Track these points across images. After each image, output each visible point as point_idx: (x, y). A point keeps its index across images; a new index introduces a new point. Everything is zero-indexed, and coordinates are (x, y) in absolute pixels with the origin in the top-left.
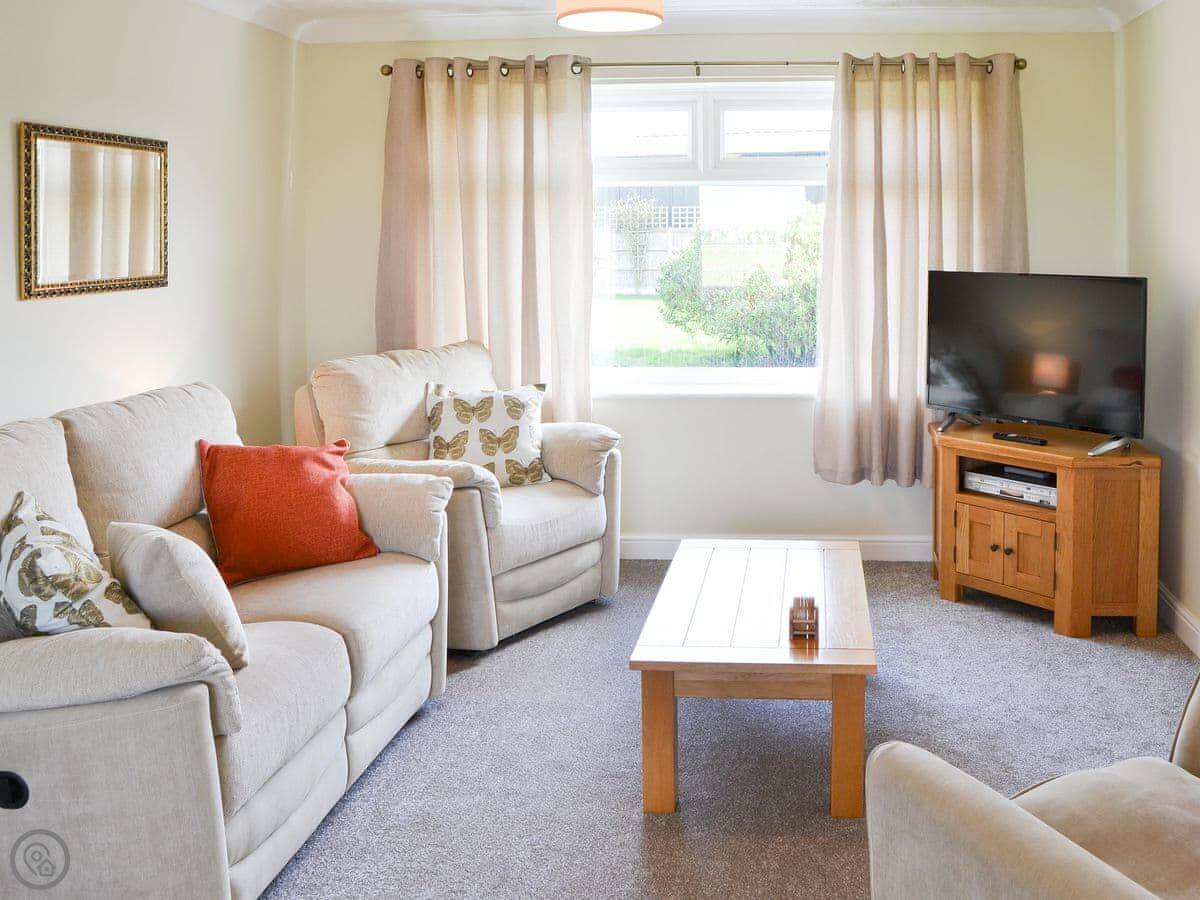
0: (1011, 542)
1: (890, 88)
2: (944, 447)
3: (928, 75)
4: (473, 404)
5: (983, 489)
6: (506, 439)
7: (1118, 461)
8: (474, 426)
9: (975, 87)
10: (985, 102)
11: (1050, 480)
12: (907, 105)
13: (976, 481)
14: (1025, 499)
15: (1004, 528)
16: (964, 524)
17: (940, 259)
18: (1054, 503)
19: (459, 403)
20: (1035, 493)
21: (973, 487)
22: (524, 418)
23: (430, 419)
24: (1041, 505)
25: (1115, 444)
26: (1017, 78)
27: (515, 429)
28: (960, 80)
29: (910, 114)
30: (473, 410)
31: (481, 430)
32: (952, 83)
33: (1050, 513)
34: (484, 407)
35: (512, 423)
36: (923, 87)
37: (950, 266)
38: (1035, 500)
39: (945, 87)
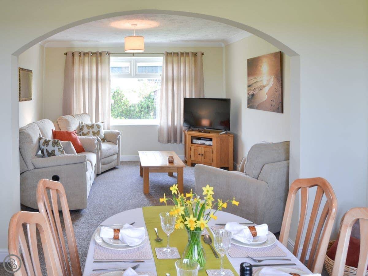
0: (203, 153)
1: (175, 59)
2: (188, 134)
3: (183, 56)
4: (90, 126)
5: (196, 143)
6: (97, 133)
7: (225, 136)
8: (91, 130)
9: (193, 59)
10: (195, 62)
11: (211, 140)
12: (178, 63)
13: (195, 141)
14: (206, 144)
15: (201, 150)
16: (193, 150)
17: (186, 96)
18: (212, 145)
19: (87, 125)
20: (208, 143)
21: (194, 142)
22: (100, 129)
23: (80, 129)
24: (209, 145)
25: (224, 132)
26: (202, 56)
27: (99, 131)
28: (190, 57)
29: (180, 64)
30: (90, 127)
31: (92, 131)
32: (188, 58)
33: (211, 147)
34: (92, 126)
35: (98, 130)
36: (182, 58)
37: (188, 97)
38: (208, 144)
39: (187, 59)
